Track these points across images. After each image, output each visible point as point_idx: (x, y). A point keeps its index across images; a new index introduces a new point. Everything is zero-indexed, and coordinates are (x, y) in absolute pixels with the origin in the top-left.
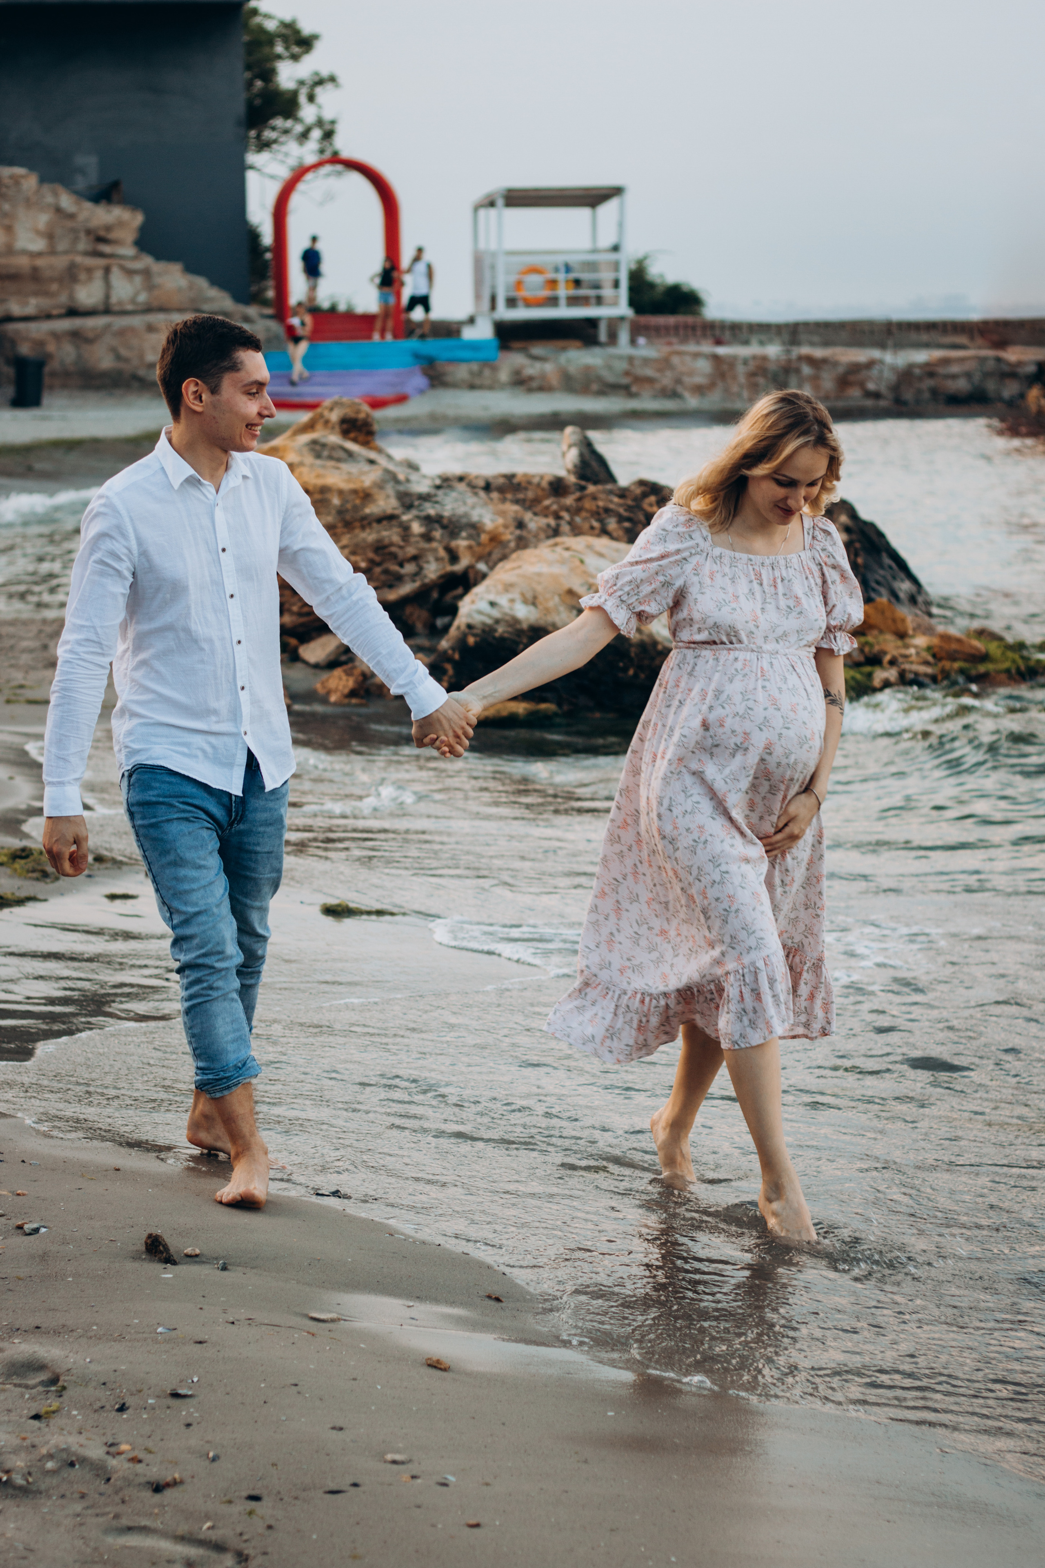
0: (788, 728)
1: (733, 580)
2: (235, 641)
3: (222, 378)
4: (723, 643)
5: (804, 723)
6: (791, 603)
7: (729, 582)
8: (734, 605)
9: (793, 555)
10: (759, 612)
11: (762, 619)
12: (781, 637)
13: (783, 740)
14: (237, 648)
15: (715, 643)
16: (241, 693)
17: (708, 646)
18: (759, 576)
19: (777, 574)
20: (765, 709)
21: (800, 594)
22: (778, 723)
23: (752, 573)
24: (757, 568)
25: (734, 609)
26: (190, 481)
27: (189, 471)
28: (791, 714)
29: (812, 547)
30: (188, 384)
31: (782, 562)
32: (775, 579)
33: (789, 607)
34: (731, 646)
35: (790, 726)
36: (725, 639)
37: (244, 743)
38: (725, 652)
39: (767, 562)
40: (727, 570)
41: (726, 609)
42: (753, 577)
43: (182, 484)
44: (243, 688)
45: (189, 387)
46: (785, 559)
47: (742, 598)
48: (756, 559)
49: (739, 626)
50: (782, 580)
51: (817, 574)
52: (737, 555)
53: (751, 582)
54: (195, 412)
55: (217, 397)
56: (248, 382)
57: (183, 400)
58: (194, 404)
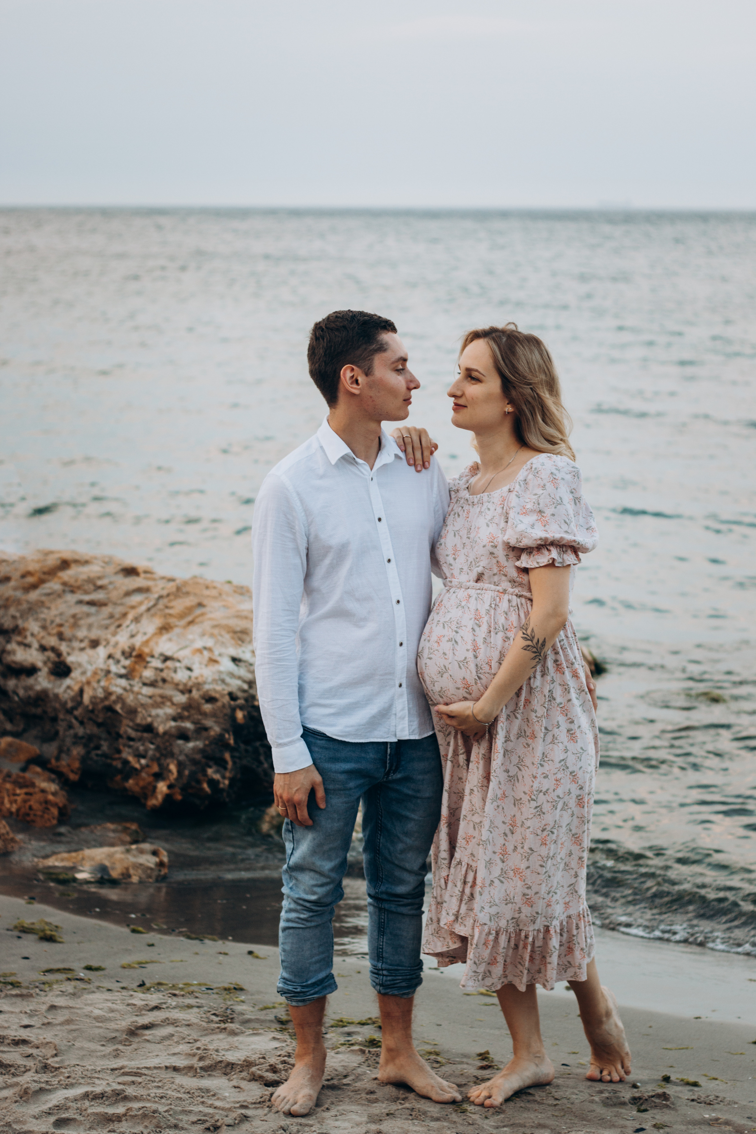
3: (372, 360)
14: (396, 607)
16: (399, 649)
26: (345, 458)
27: (346, 450)
30: (346, 370)
43: (339, 462)
44: (401, 644)
45: (346, 373)
54: (353, 395)
55: (371, 378)
56: (393, 360)
57: (341, 387)
58: (352, 388)
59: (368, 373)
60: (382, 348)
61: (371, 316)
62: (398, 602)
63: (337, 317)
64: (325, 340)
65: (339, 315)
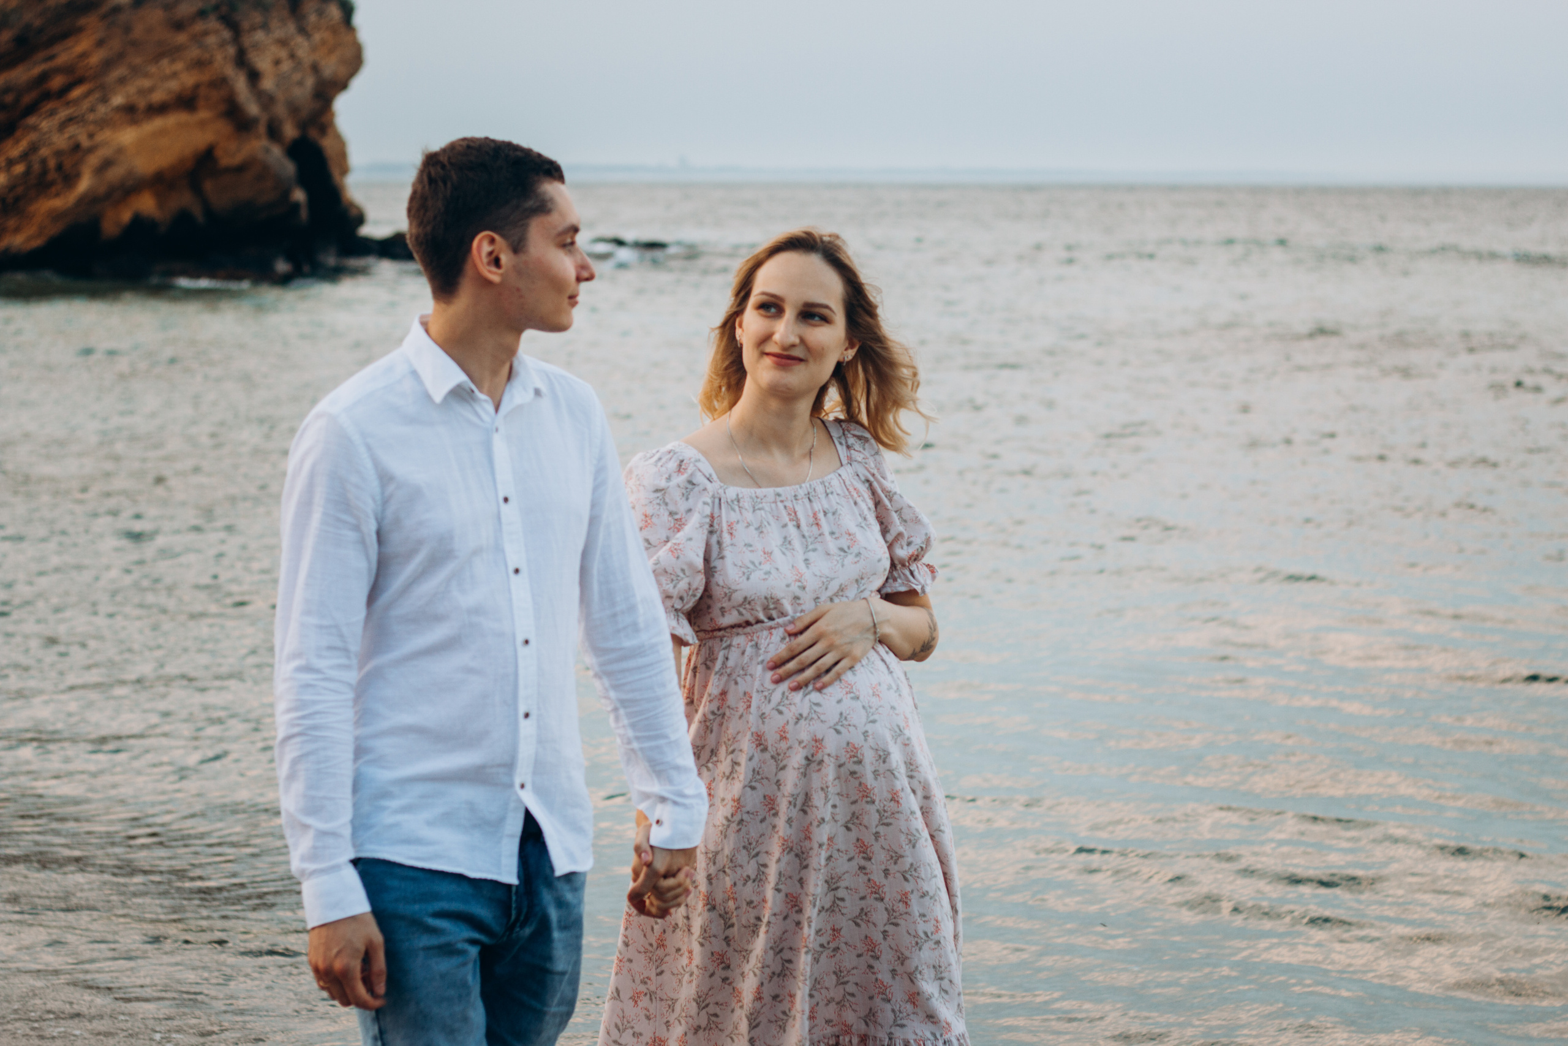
0: (874, 722)
1: (760, 529)
2: (520, 639)
3: (527, 226)
4: (759, 621)
5: (893, 708)
6: (844, 542)
7: (755, 533)
8: (766, 567)
9: (832, 476)
10: (802, 566)
11: (807, 575)
12: (836, 595)
13: (870, 739)
14: (522, 651)
15: (748, 623)
16: (523, 723)
17: (740, 630)
18: (794, 515)
19: (817, 506)
20: (839, 702)
21: (853, 529)
22: (858, 718)
23: (784, 513)
24: (789, 504)
25: (768, 573)
26: (458, 394)
27: (457, 376)
28: (874, 700)
29: (851, 462)
30: (481, 241)
31: (820, 489)
32: (815, 514)
33: (842, 549)
34: (771, 623)
35: (876, 717)
36: (762, 616)
37: (520, 801)
38: (765, 633)
39: (801, 493)
40: (749, 516)
41: (756, 576)
42: (786, 519)
43: (445, 399)
44: (527, 715)
45: (481, 246)
46: (823, 483)
47: (777, 554)
48: (786, 491)
49: (779, 593)
50: (825, 513)
51: (867, 494)
52: (760, 492)
53: (785, 526)
54: (488, 283)
55: (523, 257)
56: (560, 229)
57: (469, 270)
58: (490, 272)
59: (517, 247)
60: (544, 207)
61: (528, 153)
62: (527, 642)
63: (468, 147)
64: (449, 185)
65: (472, 144)
